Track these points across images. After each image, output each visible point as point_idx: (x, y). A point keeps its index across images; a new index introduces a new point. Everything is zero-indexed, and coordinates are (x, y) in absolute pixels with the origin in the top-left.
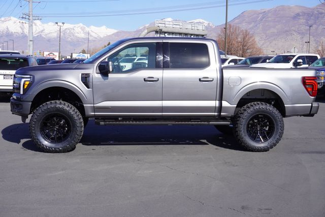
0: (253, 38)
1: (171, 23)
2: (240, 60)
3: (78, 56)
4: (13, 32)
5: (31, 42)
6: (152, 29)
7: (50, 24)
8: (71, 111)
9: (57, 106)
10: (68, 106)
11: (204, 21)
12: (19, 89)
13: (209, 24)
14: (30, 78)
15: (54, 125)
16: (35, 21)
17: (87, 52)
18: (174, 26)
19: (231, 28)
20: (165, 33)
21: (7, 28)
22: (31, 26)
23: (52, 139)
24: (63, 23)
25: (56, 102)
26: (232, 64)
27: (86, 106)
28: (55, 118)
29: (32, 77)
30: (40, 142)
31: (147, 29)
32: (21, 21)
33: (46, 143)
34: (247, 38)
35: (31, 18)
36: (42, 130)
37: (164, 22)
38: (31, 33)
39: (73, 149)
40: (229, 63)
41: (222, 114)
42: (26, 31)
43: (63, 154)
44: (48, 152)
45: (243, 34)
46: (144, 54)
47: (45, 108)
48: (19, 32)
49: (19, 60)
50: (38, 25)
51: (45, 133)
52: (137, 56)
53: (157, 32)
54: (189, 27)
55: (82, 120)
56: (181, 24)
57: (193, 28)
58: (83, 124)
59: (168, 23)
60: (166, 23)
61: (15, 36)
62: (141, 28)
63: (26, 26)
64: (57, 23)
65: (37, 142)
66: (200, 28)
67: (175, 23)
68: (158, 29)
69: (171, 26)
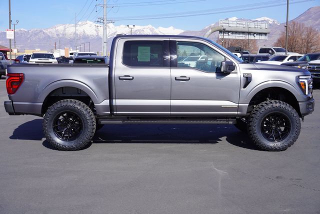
0: (317, 35)
1: (235, 23)
2: (299, 57)
4: (89, 34)
5: (105, 44)
6: (216, 29)
7: (122, 26)
11: (269, 19)
13: (274, 21)
16: (108, 24)
18: (238, 25)
19: (296, 25)
20: (229, 32)
21: (84, 32)
22: (105, 29)
24: (134, 26)
26: (291, 61)
31: (212, 28)
32: (97, 25)
34: (311, 35)
35: (105, 22)
37: (227, 22)
38: (105, 35)
40: (288, 60)
42: (101, 34)
45: (307, 31)
48: (94, 35)
49: (97, 60)
50: (111, 27)
53: (220, 32)
54: (252, 25)
56: (244, 23)
57: (256, 26)
59: (231, 22)
60: (230, 22)
61: (90, 38)
62: (206, 28)
63: (101, 29)
64: (128, 26)
66: (263, 26)
67: (238, 23)
68: (222, 28)
69: (235, 25)
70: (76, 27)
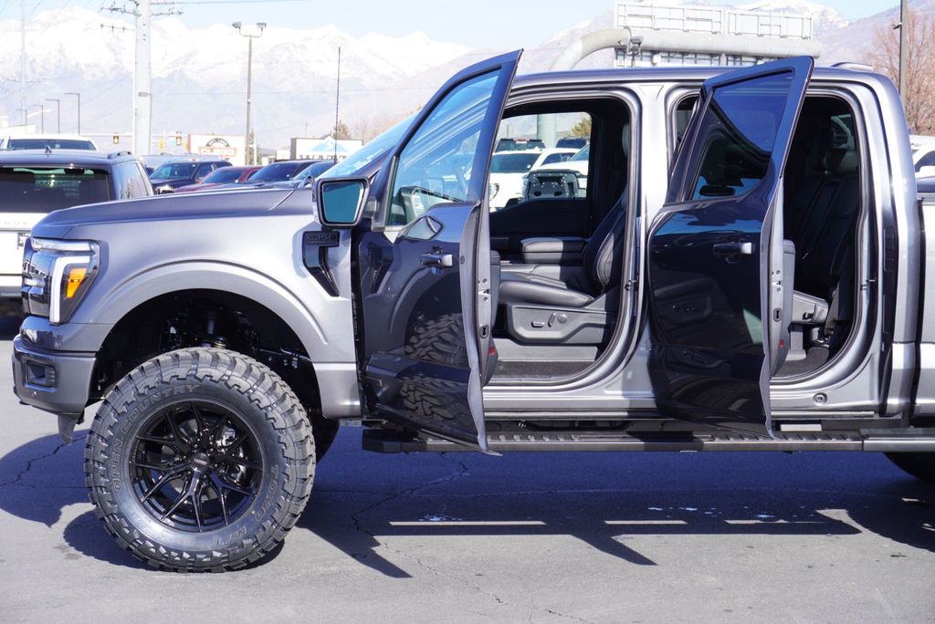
1: (678, 14)
3: (315, 149)
4: (82, 62)
5: (145, 101)
6: (603, 39)
7: (216, 28)
8: (259, 394)
9: (201, 373)
10: (249, 369)
12: (45, 299)
13: (823, 13)
14: (91, 253)
15: (190, 455)
16: (158, 21)
17: (351, 132)
18: (690, 25)
20: (654, 52)
21: (61, 50)
22: (143, 40)
23: (183, 511)
24: (262, 25)
25: (197, 355)
27: (323, 372)
28: (193, 424)
29: (96, 247)
30: (131, 527)
31: (583, 38)
32: (108, 22)
33: (155, 530)
35: (143, 9)
36: (140, 476)
37: (647, 12)
38: (143, 65)
39: (271, 552)
41: (919, 401)
43: (227, 575)
44: (162, 568)
46: (573, 136)
47: (151, 382)
48: (104, 63)
49: (83, 171)
51: (151, 485)
52: (542, 146)
53: (620, 50)
54: (749, 25)
55: (306, 431)
56: (716, 17)
57: (765, 30)
58: (311, 449)
59: (664, 13)
60: (658, 13)
61: (86, 77)
62: (558, 36)
64: (236, 26)
65: (119, 527)
66: (794, 28)
67: (690, 14)
68: (625, 37)
69: (678, 25)
70: (22, 30)
